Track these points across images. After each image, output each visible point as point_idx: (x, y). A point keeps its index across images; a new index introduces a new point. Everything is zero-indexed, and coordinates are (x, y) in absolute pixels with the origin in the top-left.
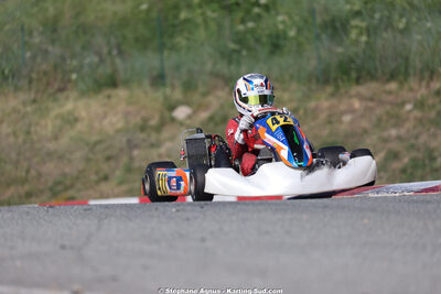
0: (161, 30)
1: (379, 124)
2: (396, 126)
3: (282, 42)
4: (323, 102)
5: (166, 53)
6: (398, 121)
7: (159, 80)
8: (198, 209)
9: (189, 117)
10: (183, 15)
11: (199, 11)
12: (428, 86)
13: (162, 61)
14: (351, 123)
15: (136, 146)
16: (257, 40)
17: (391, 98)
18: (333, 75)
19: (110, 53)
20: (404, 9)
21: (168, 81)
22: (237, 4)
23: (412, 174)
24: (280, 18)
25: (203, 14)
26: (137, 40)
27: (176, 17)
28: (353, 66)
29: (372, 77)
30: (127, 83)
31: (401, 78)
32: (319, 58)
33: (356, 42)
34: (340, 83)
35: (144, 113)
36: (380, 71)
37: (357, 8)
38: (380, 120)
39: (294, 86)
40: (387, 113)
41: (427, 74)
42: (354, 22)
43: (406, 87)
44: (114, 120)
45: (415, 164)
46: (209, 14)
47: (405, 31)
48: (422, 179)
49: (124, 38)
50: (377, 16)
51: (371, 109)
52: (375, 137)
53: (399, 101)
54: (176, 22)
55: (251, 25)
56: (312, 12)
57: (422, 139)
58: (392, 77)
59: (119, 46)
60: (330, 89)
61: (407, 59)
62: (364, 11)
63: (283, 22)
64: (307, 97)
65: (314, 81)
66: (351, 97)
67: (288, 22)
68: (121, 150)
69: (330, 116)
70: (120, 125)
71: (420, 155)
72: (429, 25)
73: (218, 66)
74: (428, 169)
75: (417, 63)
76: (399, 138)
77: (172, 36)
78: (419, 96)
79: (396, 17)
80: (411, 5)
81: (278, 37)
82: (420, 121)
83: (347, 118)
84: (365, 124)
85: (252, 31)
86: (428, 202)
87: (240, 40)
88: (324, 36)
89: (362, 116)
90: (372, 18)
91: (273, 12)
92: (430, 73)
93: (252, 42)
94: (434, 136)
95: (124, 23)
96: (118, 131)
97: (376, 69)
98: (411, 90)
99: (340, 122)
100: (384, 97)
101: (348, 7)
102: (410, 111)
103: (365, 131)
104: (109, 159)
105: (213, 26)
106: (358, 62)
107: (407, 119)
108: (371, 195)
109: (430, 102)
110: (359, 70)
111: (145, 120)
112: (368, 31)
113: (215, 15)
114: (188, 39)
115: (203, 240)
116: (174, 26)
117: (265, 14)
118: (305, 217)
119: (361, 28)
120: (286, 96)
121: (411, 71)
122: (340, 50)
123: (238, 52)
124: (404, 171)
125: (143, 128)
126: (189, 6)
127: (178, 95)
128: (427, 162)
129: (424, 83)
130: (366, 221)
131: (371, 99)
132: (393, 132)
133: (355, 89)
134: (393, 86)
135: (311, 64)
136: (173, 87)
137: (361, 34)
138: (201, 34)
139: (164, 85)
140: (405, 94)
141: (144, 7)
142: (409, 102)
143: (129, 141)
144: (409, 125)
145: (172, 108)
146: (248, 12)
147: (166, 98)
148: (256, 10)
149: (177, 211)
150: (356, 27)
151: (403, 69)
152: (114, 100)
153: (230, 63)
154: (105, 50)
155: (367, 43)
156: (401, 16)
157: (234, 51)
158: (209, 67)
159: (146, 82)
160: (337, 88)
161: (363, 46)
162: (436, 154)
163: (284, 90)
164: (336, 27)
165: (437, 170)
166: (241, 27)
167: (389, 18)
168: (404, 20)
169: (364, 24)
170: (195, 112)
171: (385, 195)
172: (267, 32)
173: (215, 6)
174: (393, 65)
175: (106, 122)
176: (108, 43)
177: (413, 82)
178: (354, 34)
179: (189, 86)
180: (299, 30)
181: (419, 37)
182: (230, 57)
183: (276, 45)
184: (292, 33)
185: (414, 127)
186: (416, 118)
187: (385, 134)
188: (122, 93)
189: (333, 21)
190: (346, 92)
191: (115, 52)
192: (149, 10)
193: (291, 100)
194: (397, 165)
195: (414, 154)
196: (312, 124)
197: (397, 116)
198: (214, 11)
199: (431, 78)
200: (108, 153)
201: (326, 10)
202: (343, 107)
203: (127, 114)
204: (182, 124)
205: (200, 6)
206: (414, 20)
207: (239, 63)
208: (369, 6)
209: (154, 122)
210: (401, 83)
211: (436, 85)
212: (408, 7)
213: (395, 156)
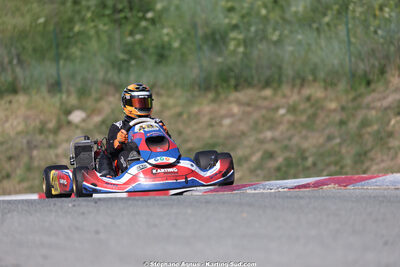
0: (57, 41)
1: (256, 127)
2: (271, 128)
3: (166, 53)
4: (205, 107)
5: (62, 62)
6: (273, 123)
7: (56, 87)
8: (93, 204)
9: (84, 120)
10: (77, 28)
11: (92, 24)
12: (299, 93)
13: (58, 70)
14: (231, 125)
15: (36, 147)
16: (145, 51)
17: (266, 103)
18: (214, 82)
19: (10, 62)
20: (277, 23)
21: (64, 88)
22: (126, 18)
23: (286, 173)
24: (165, 31)
25: (95, 27)
26: (35, 50)
27: (71, 29)
28: (232, 74)
29: (249, 84)
30: (26, 90)
31: (275, 85)
32: (201, 67)
33: (234, 52)
34: (220, 90)
35: (42, 117)
36: (256, 79)
37: (234, 22)
38: (256, 123)
39: (178, 92)
40: (263, 117)
41: (298, 82)
42: (233, 35)
43: (280, 93)
44: (15, 123)
45: (289, 163)
46: (101, 26)
47: (278, 43)
48: (295, 177)
49: (24, 48)
50: (253, 29)
51: (249, 114)
52: (252, 139)
53: (274, 105)
54: (71, 34)
55: (138, 37)
56: (194, 26)
57: (295, 140)
58: (267, 84)
59: (18, 56)
60: (211, 95)
61: (280, 68)
62: (241, 25)
63: (167, 34)
64: (190, 102)
65: (197, 88)
66: (230, 102)
67: (173, 35)
68: (22, 150)
69: (211, 120)
70: (21, 127)
71: (293, 155)
72: (300, 37)
73: (110, 75)
74: (300, 168)
75: (289, 72)
76: (273, 140)
77: (67, 48)
78: (291, 102)
79: (270, 30)
80: (284, 19)
81: (163, 47)
82: (293, 124)
83: (227, 122)
84: (243, 127)
85: (140, 42)
86: (301, 198)
87: (129, 51)
88: (205, 48)
89: (240, 120)
90: (248, 30)
91: (158, 26)
92: (301, 81)
93: (140, 53)
94: (306, 138)
95: (23, 35)
96: (18, 134)
97: (252, 77)
98: (284, 96)
99: (221, 125)
100: (261, 103)
101: (227, 21)
102: (283, 115)
103: (243, 134)
104: (10, 158)
105: (104, 38)
106: (237, 71)
107: (281, 123)
108: (249, 191)
109: (302, 106)
110: (237, 78)
111: (44, 124)
112: (246, 43)
113: (106, 28)
114: (82, 50)
115: (97, 232)
116: (69, 38)
117: (151, 28)
118: (189, 211)
119: (238, 40)
120: (171, 102)
121: (284, 79)
122: (220, 60)
123: (128, 61)
124: (278, 169)
125: (41, 131)
126: (83, 20)
127: (73, 100)
128: (299, 161)
129: (296, 90)
130: (245, 215)
131: (249, 105)
132: (269, 134)
133: (234, 95)
134: (268, 92)
135: (194, 73)
136: (69, 94)
137: (238, 45)
138: (94, 45)
139: (60, 91)
140: (279, 100)
141: (42, 20)
142: (283, 107)
143: (28, 143)
144: (283, 128)
145: (68, 112)
146: (136, 25)
147: (62, 103)
148: (144, 24)
149: (74, 206)
150: (234, 39)
151: (276, 77)
152: (15, 105)
153: (120, 71)
154: (6, 60)
155: (245, 54)
156: (275, 29)
157: (123, 61)
158: (101, 75)
159: (44, 89)
160: (218, 94)
161: (240, 56)
162: (307, 154)
163: (169, 96)
164: (216, 39)
165: (308, 168)
166: (129, 39)
167: (264, 31)
168: (277, 33)
169: (241, 37)
170: (89, 116)
171: (262, 191)
172: (153, 43)
173: (106, 20)
174: (268, 73)
175: (7, 125)
176: (9, 53)
177: (286, 89)
178: (232, 46)
179: (83, 93)
180: (183, 43)
181: (290, 48)
182: (120, 66)
183: (162, 55)
184: (176, 44)
185: (288, 130)
186: (289, 122)
187: (261, 136)
188: (22, 98)
189: (213, 34)
190: (226, 98)
191: (15, 62)
192: (45, 24)
193: (175, 106)
194: (272, 164)
195: (287, 154)
196: (195, 127)
197: (272, 120)
198: (105, 25)
199: (302, 85)
200: (9, 154)
201: (207, 24)
202: (223, 112)
203: (26, 118)
204: (77, 127)
205: (93, 21)
206: (286, 32)
207: (128, 72)
208: (246, 20)
209: (51, 125)
210: (275, 90)
211: (306, 92)
212: (281, 21)
213: (270, 155)
